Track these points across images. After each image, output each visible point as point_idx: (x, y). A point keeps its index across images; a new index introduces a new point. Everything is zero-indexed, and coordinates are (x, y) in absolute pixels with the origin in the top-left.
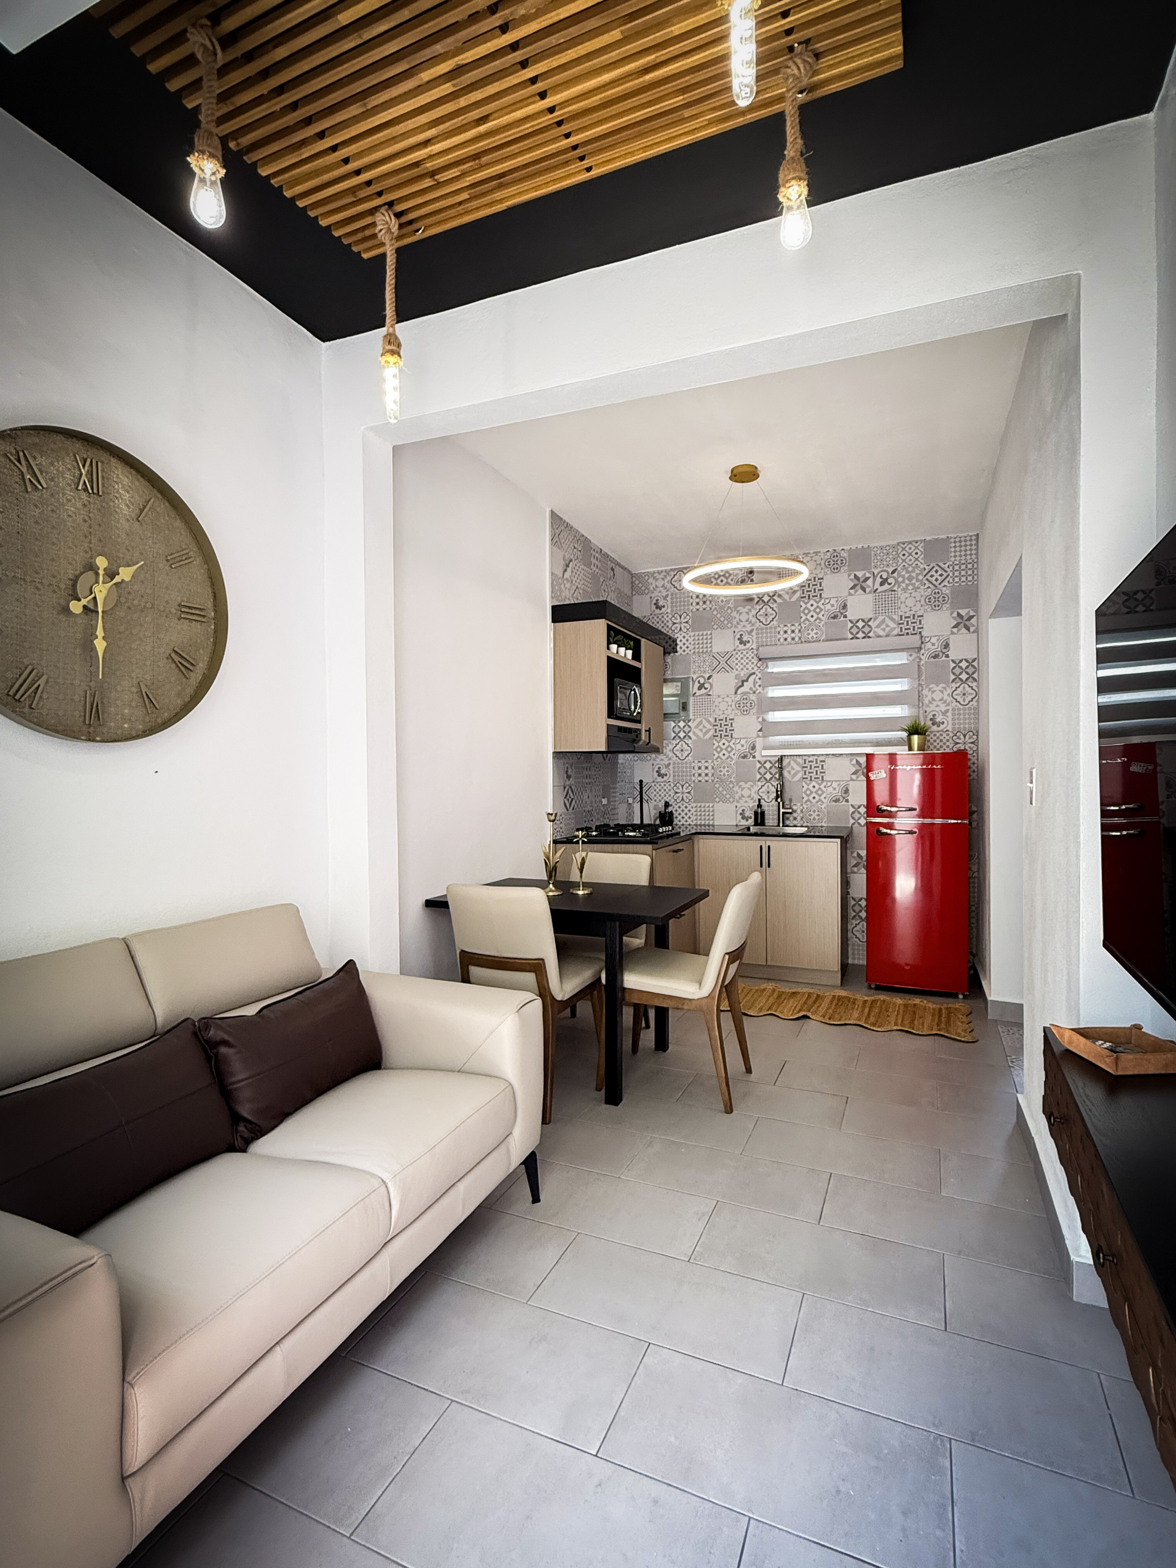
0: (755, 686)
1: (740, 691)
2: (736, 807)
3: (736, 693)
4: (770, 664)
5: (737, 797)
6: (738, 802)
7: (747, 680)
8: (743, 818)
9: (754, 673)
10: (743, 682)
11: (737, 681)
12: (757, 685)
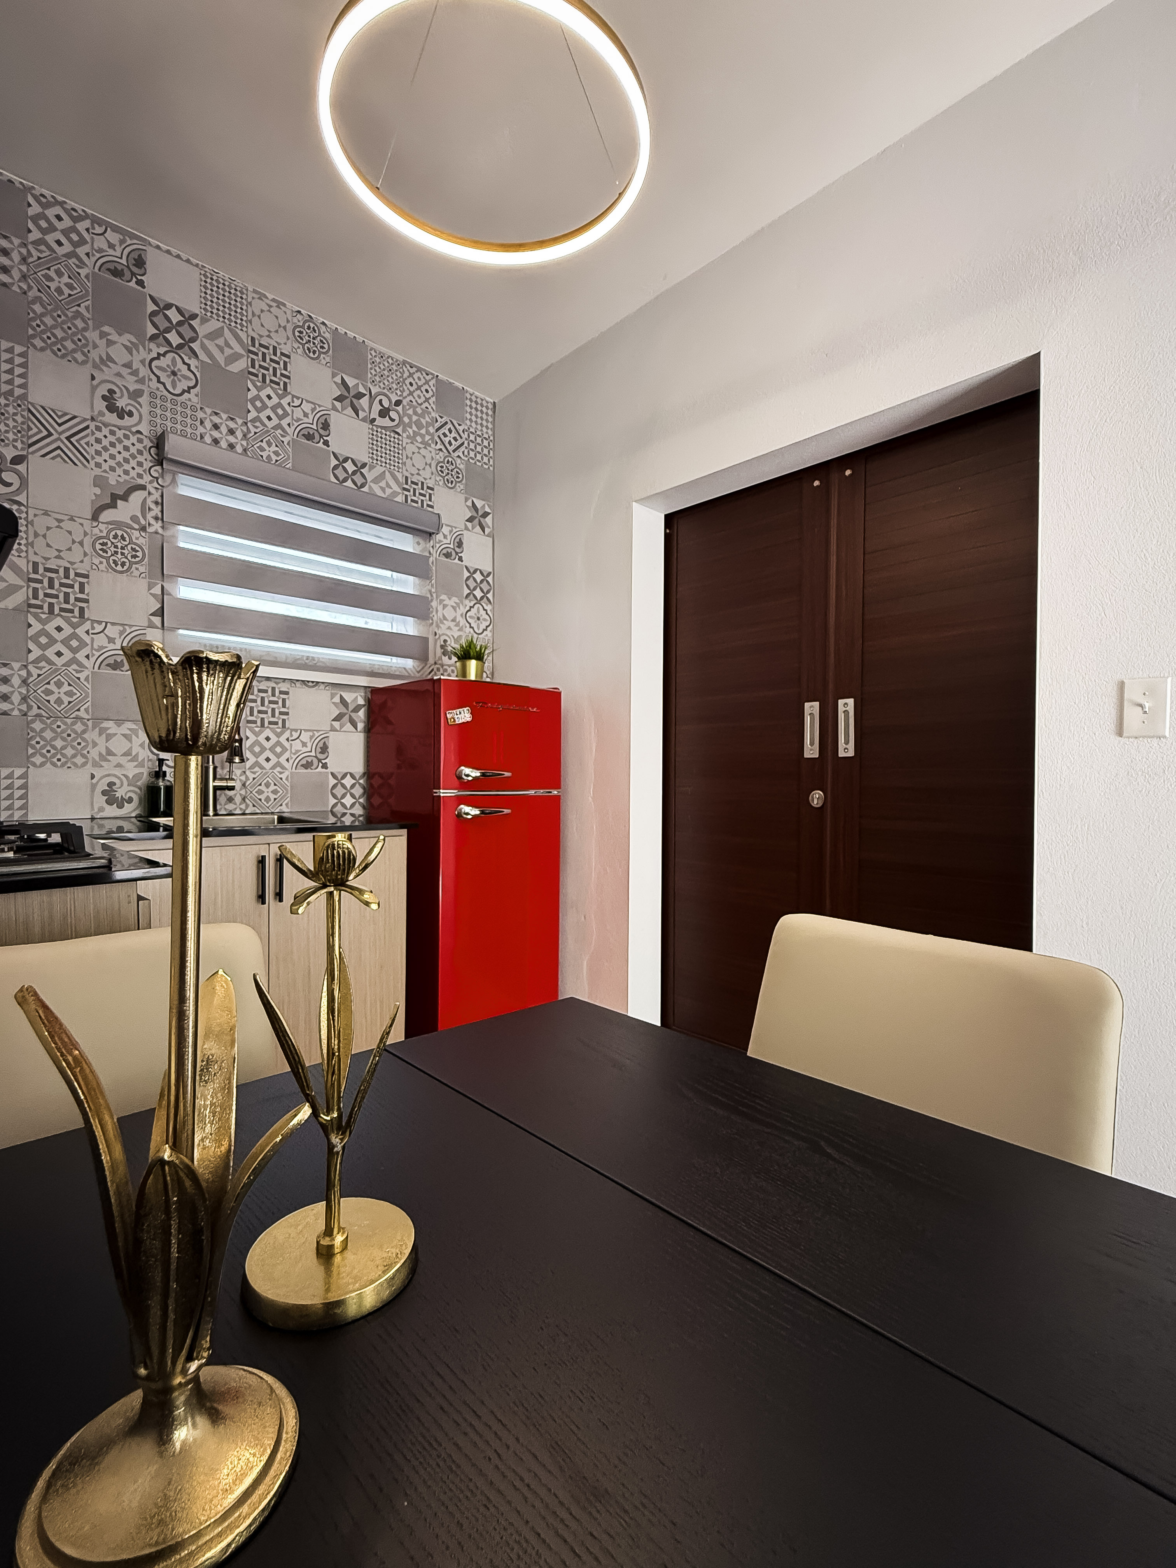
0: (144, 518)
1: (107, 515)
2: (93, 777)
3: (95, 517)
4: (182, 478)
5: (94, 754)
6: (96, 764)
7: (125, 497)
8: (109, 802)
9: (143, 488)
10: (115, 498)
11: (98, 491)
12: (149, 516)
